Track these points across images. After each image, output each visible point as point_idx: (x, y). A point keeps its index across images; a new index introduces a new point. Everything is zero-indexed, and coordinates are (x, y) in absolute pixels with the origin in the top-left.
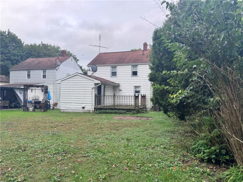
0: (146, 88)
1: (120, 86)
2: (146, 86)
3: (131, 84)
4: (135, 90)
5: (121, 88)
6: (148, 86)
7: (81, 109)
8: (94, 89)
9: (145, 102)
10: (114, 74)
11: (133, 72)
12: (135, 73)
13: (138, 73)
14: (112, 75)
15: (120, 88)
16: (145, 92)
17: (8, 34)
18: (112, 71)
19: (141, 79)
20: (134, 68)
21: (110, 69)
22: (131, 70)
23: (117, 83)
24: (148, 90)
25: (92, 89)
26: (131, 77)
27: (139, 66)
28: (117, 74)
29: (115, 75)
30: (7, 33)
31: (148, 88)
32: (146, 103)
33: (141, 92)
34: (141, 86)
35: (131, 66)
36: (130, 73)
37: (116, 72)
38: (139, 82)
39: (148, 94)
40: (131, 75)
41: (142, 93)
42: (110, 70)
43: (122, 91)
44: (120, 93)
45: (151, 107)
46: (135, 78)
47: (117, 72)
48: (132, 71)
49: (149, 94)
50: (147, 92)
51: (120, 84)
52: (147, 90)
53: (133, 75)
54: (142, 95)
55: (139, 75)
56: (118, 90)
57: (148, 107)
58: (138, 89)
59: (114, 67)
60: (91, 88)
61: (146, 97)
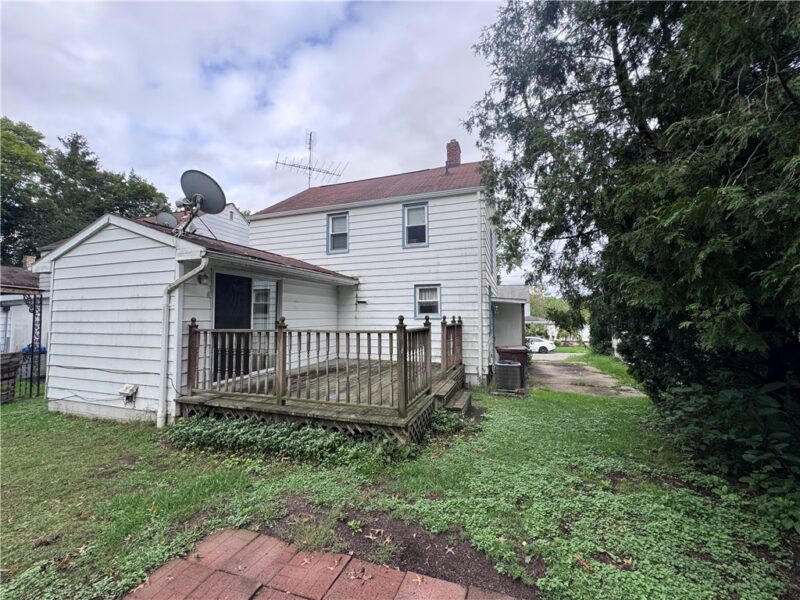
0: (463, 291)
1: (361, 287)
2: (462, 283)
3: (405, 278)
4: (418, 300)
5: (362, 294)
6: (472, 283)
7: (122, 404)
8: (176, 293)
9: (461, 350)
10: (338, 241)
11: (409, 228)
12: (416, 235)
13: (430, 233)
14: (334, 248)
15: (360, 294)
16: (457, 307)
17: (131, 182)
18: (331, 233)
19: (441, 254)
20: (411, 213)
21: (325, 223)
22: (400, 221)
23: (348, 274)
24: (473, 298)
25: (170, 292)
26: (400, 250)
27: (431, 203)
28: (350, 240)
29: (344, 245)
30: (127, 178)
31: (471, 291)
32: (466, 354)
33: (444, 307)
34: (443, 283)
35: (400, 207)
36: (398, 235)
37: (345, 235)
38: (434, 269)
39: (472, 314)
40: (400, 243)
41: (449, 311)
42: (325, 229)
43: (369, 307)
44: (360, 315)
45: (487, 372)
46: (417, 252)
47: (351, 233)
48: (406, 225)
49: (477, 314)
50: (470, 307)
51: (361, 280)
52: (465, 299)
53: (409, 242)
54: (449, 322)
55: (431, 240)
56: (355, 302)
57: (472, 370)
58: (428, 299)
59: (339, 216)
60: (162, 291)
61: (465, 330)
